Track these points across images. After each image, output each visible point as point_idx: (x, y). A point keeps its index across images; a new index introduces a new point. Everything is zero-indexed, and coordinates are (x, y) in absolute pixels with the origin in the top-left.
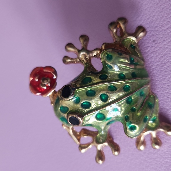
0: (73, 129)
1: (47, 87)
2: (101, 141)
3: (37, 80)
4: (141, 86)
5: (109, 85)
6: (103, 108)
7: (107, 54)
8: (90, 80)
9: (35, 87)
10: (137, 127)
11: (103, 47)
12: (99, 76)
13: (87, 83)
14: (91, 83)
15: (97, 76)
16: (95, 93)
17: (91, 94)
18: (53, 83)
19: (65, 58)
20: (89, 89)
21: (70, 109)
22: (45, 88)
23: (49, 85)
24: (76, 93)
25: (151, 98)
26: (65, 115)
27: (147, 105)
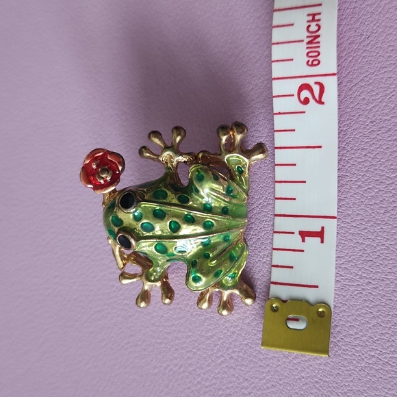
0: (120, 248)
1: (105, 181)
2: (153, 279)
3: (94, 167)
4: (229, 229)
5: (186, 213)
6: (168, 239)
7: (198, 171)
8: (165, 196)
9: (88, 175)
10: (204, 279)
11: (200, 155)
12: (178, 196)
13: (159, 199)
14: (165, 201)
15: (176, 194)
16: (165, 216)
17: (159, 216)
18: (115, 179)
19: (144, 150)
20: (158, 208)
21: (124, 225)
22: (102, 182)
23: (108, 179)
24: (140, 207)
25: (239, 247)
26: (116, 229)
27: (228, 255)
